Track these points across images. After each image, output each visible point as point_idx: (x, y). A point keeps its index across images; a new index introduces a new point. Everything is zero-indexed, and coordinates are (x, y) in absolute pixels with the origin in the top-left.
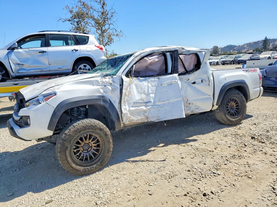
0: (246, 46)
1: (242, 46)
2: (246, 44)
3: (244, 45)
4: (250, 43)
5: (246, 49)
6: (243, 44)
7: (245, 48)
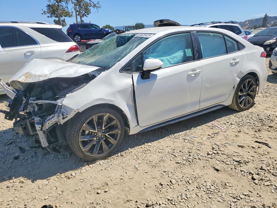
0: (247, 23)
1: (243, 22)
2: (248, 20)
3: (246, 21)
4: (252, 20)
5: (248, 25)
6: (244, 21)
7: (246, 25)
